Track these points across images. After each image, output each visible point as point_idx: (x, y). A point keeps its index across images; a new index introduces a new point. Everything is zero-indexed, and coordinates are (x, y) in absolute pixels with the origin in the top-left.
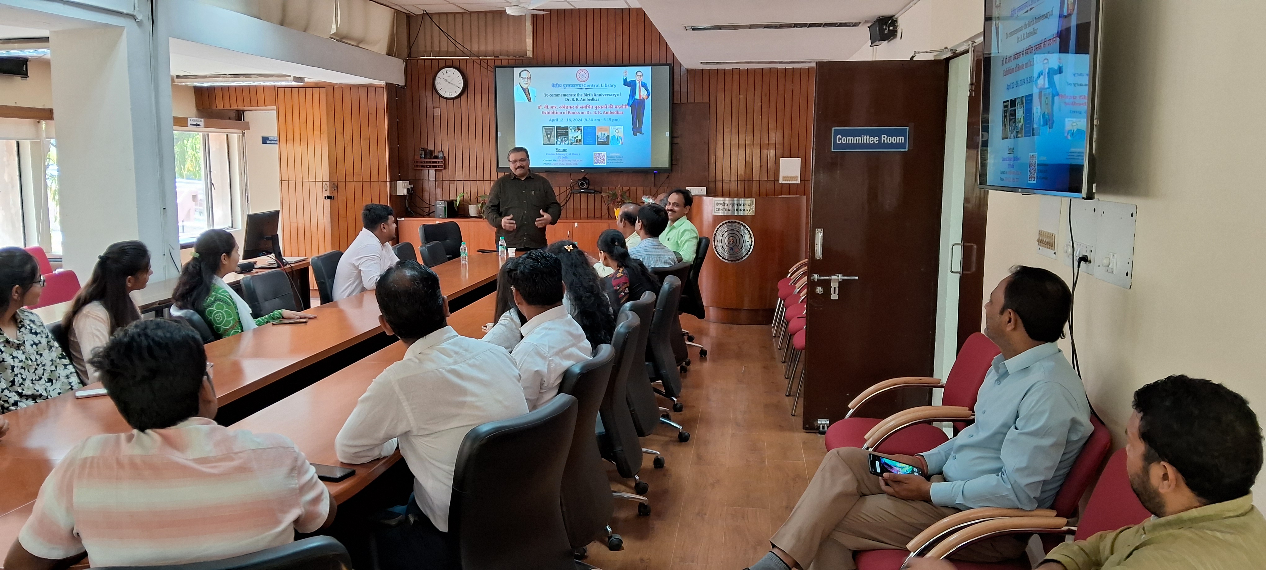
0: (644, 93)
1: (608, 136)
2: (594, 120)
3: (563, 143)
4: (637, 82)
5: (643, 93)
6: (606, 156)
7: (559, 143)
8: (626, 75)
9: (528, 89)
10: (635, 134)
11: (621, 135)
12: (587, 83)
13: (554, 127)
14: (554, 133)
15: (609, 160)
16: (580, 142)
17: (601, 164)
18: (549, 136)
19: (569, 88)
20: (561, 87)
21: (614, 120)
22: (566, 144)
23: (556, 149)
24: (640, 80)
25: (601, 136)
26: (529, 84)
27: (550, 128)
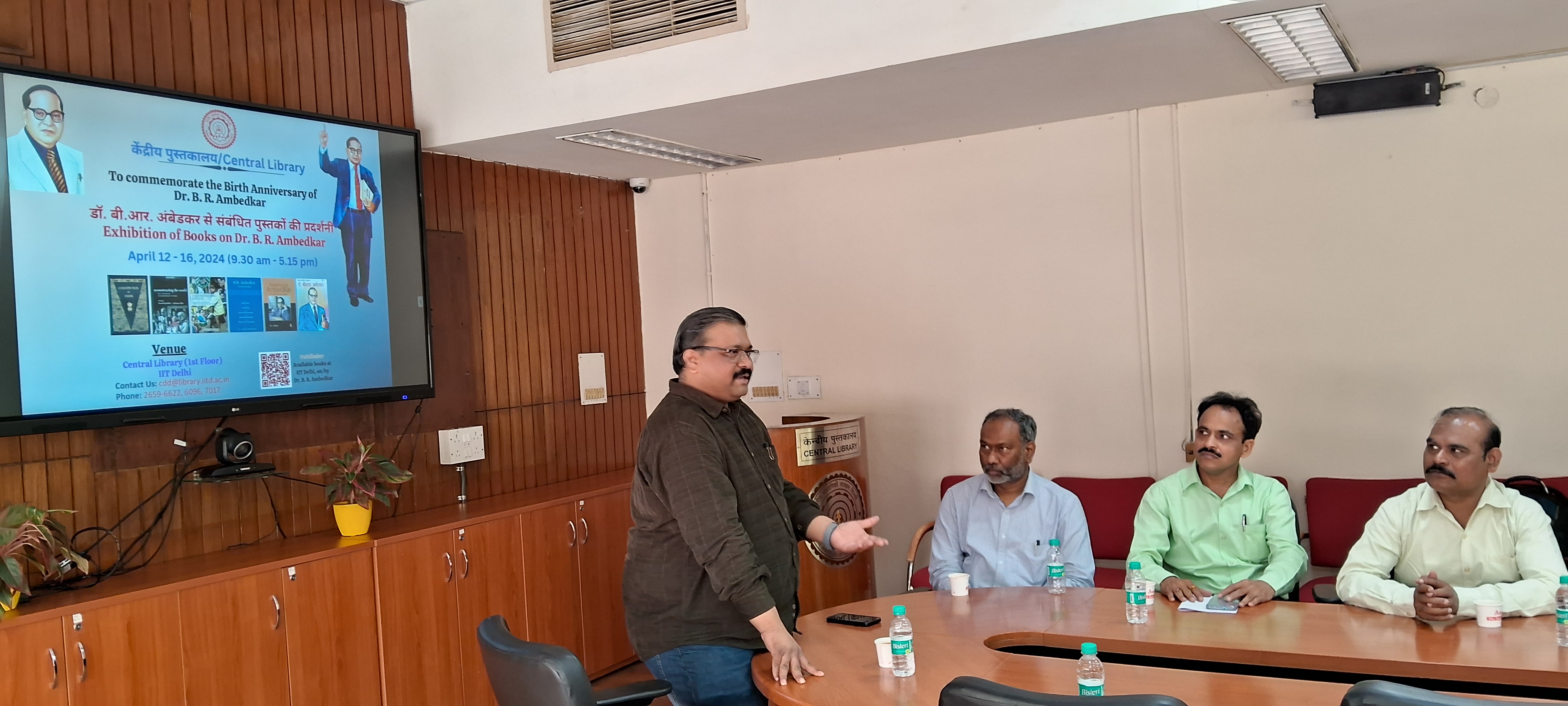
0: (367, 195)
1: (293, 305)
2: (255, 260)
3: (175, 329)
4: (352, 166)
5: (365, 194)
6: (289, 361)
7: (161, 327)
8: (325, 143)
9: (55, 149)
10: (355, 303)
11: (323, 301)
12: (234, 152)
13: (146, 277)
14: (146, 297)
15: (298, 372)
16: (223, 326)
17: (279, 386)
18: (130, 304)
19: (183, 161)
20: (160, 155)
21: (304, 263)
22: (184, 330)
23: (154, 346)
24: (357, 162)
25: (274, 305)
26: (58, 135)
27: (132, 280)
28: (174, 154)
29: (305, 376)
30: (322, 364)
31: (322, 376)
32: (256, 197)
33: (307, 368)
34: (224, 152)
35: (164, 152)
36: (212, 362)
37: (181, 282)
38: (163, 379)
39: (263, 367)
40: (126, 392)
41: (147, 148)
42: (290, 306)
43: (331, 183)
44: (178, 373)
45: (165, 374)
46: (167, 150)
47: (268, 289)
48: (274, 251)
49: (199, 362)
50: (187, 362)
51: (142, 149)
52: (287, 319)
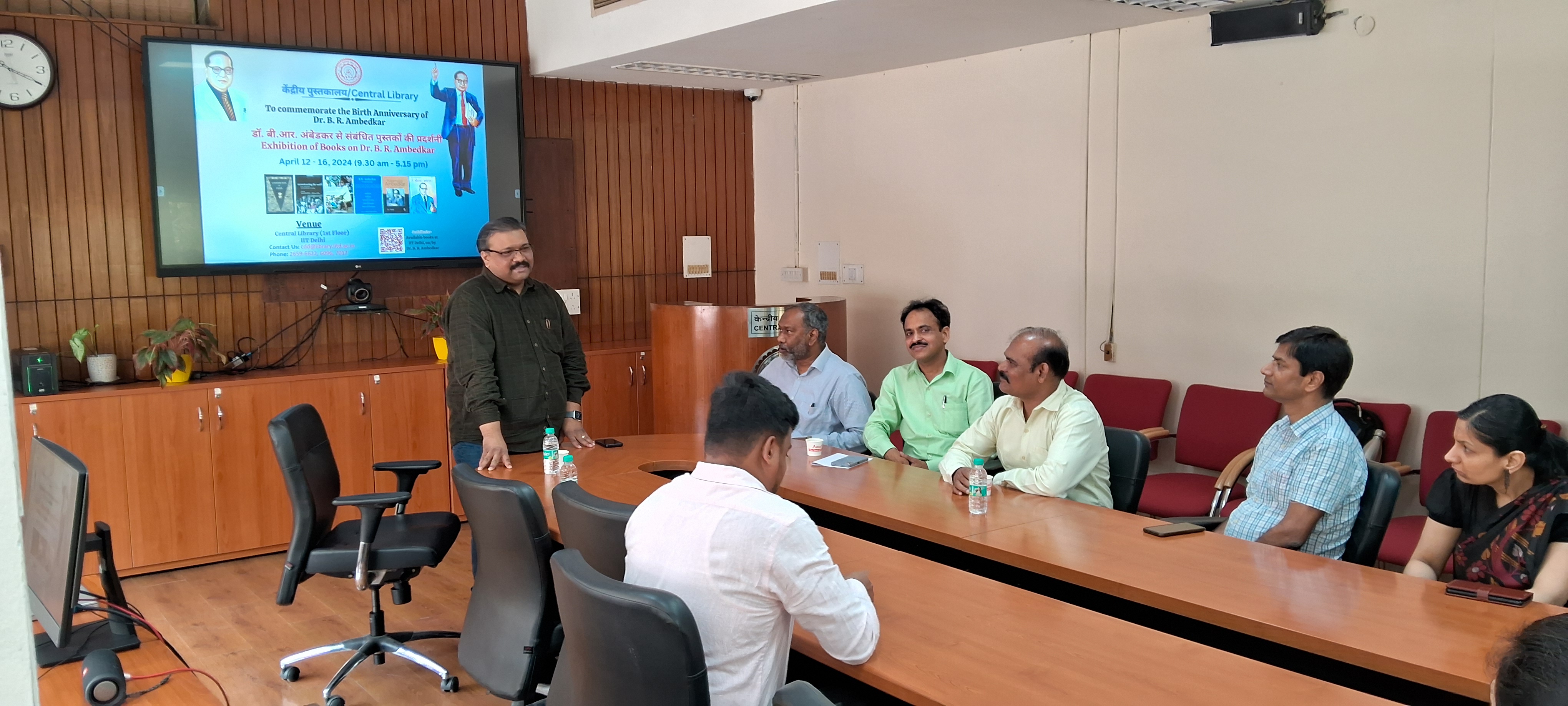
0: (471, 115)
1: (407, 196)
2: (376, 163)
3: (313, 210)
4: (458, 93)
5: (470, 113)
6: (402, 235)
7: (303, 209)
8: (436, 77)
9: (227, 93)
10: (459, 194)
15: (410, 243)
16: (349, 209)
17: (394, 252)
18: (280, 194)
19: (321, 96)
20: (303, 92)
21: (416, 165)
22: (320, 212)
23: (297, 222)
24: (463, 90)
25: (391, 195)
26: (229, 83)
27: (282, 178)
28: (313, 91)
29: (416, 246)
30: (430, 237)
31: (429, 246)
32: (377, 118)
33: (418, 240)
34: (352, 88)
35: (306, 90)
36: (340, 233)
37: (318, 179)
38: (304, 244)
39: (382, 238)
40: (277, 251)
41: (293, 88)
42: (404, 196)
43: (442, 106)
44: (315, 241)
45: (306, 241)
46: (308, 89)
47: (386, 184)
48: (392, 157)
49: (331, 233)
50: (322, 233)
51: (290, 89)
52: (401, 205)
